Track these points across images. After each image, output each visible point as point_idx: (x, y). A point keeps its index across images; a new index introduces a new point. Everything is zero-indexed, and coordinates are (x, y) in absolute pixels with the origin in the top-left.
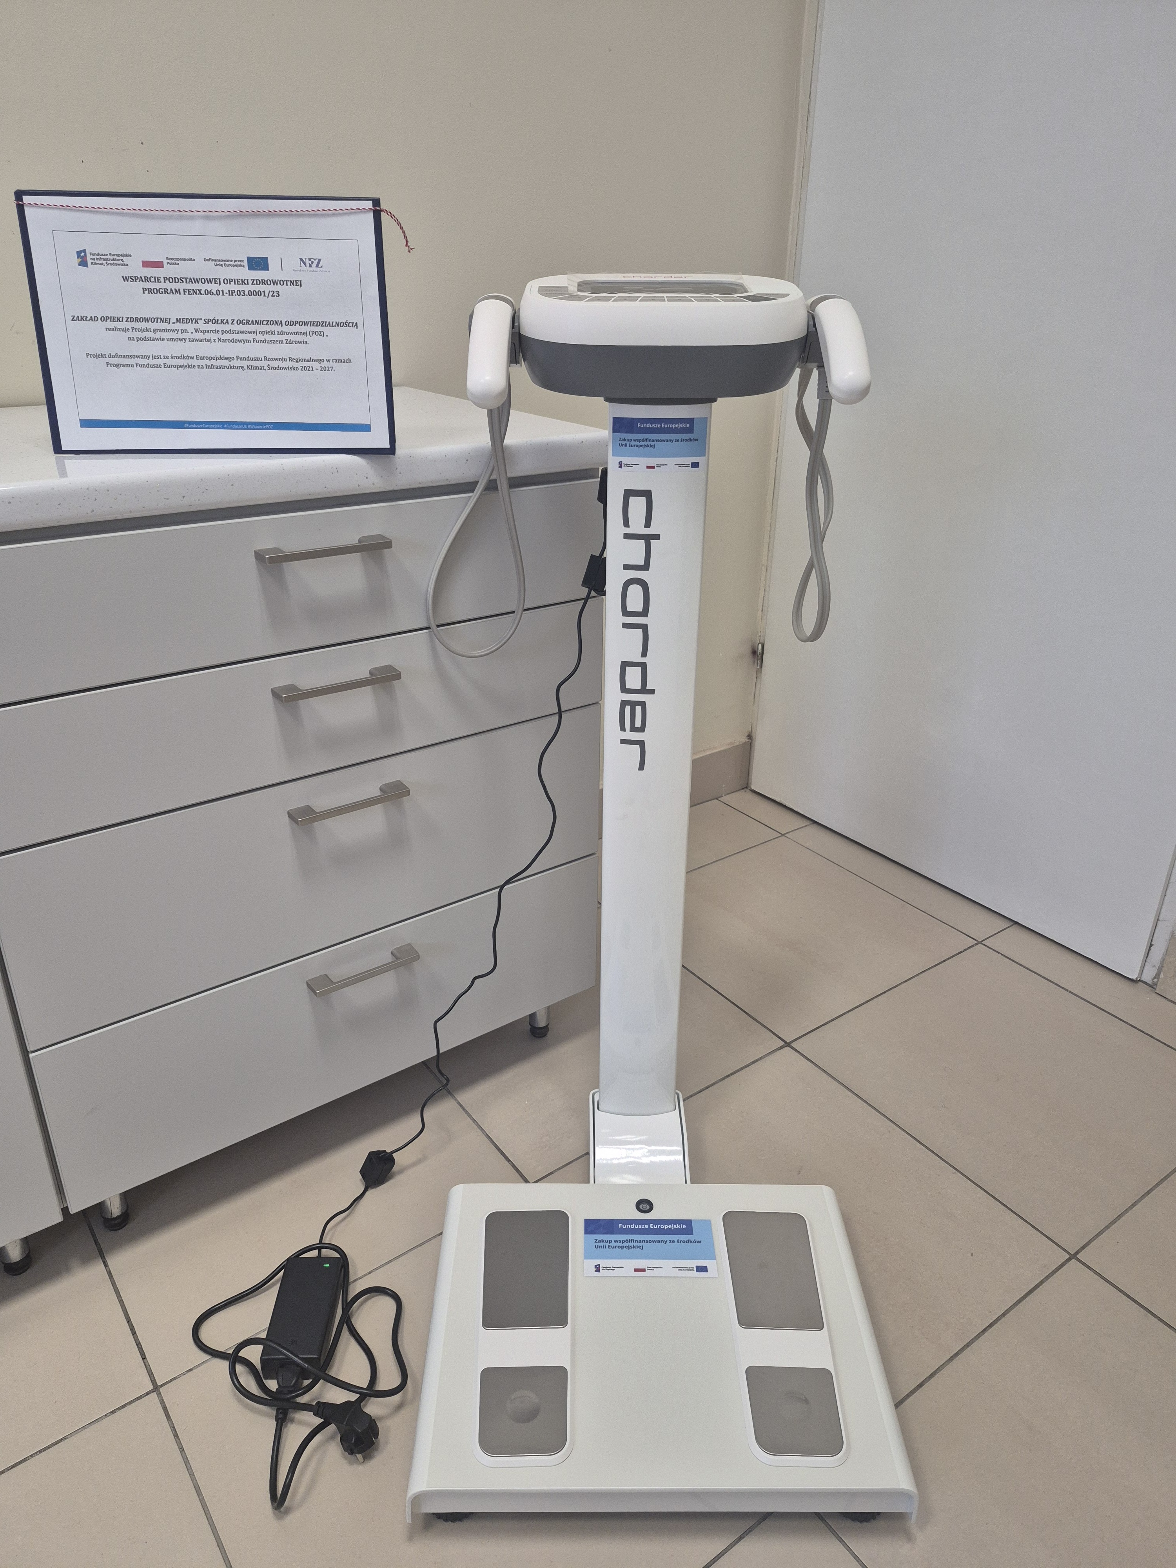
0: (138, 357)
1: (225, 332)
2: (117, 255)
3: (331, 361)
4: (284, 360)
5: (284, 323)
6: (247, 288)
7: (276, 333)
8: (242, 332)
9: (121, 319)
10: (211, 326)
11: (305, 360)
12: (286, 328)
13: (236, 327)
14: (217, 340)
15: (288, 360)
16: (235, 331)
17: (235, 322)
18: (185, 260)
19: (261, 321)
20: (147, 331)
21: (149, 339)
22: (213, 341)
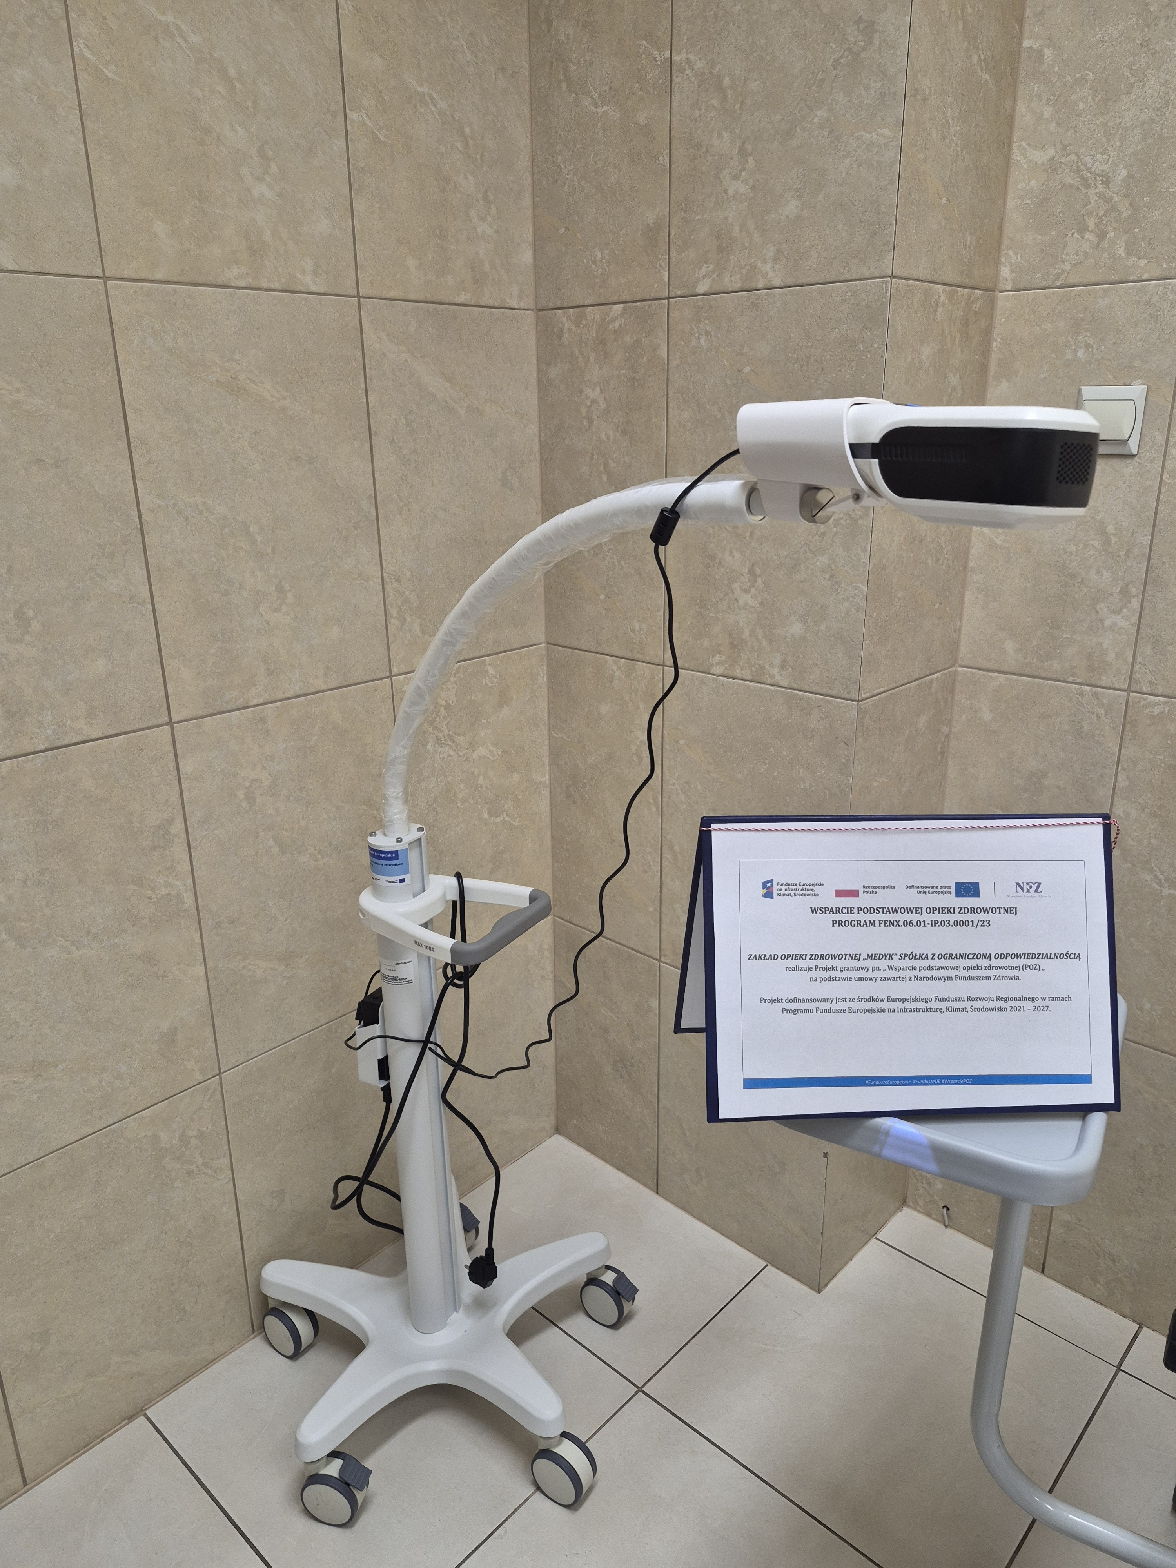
0: (819, 1001)
1: (923, 968)
2: (807, 885)
3: (1047, 999)
4: (990, 999)
5: (993, 957)
6: (952, 918)
7: (983, 968)
8: (943, 968)
9: (804, 957)
10: (907, 962)
11: (1015, 999)
12: (995, 962)
13: (937, 963)
14: (913, 979)
15: (995, 999)
16: (935, 967)
17: (936, 957)
18: (884, 888)
19: (966, 954)
20: (833, 969)
21: (834, 979)
22: (908, 979)
